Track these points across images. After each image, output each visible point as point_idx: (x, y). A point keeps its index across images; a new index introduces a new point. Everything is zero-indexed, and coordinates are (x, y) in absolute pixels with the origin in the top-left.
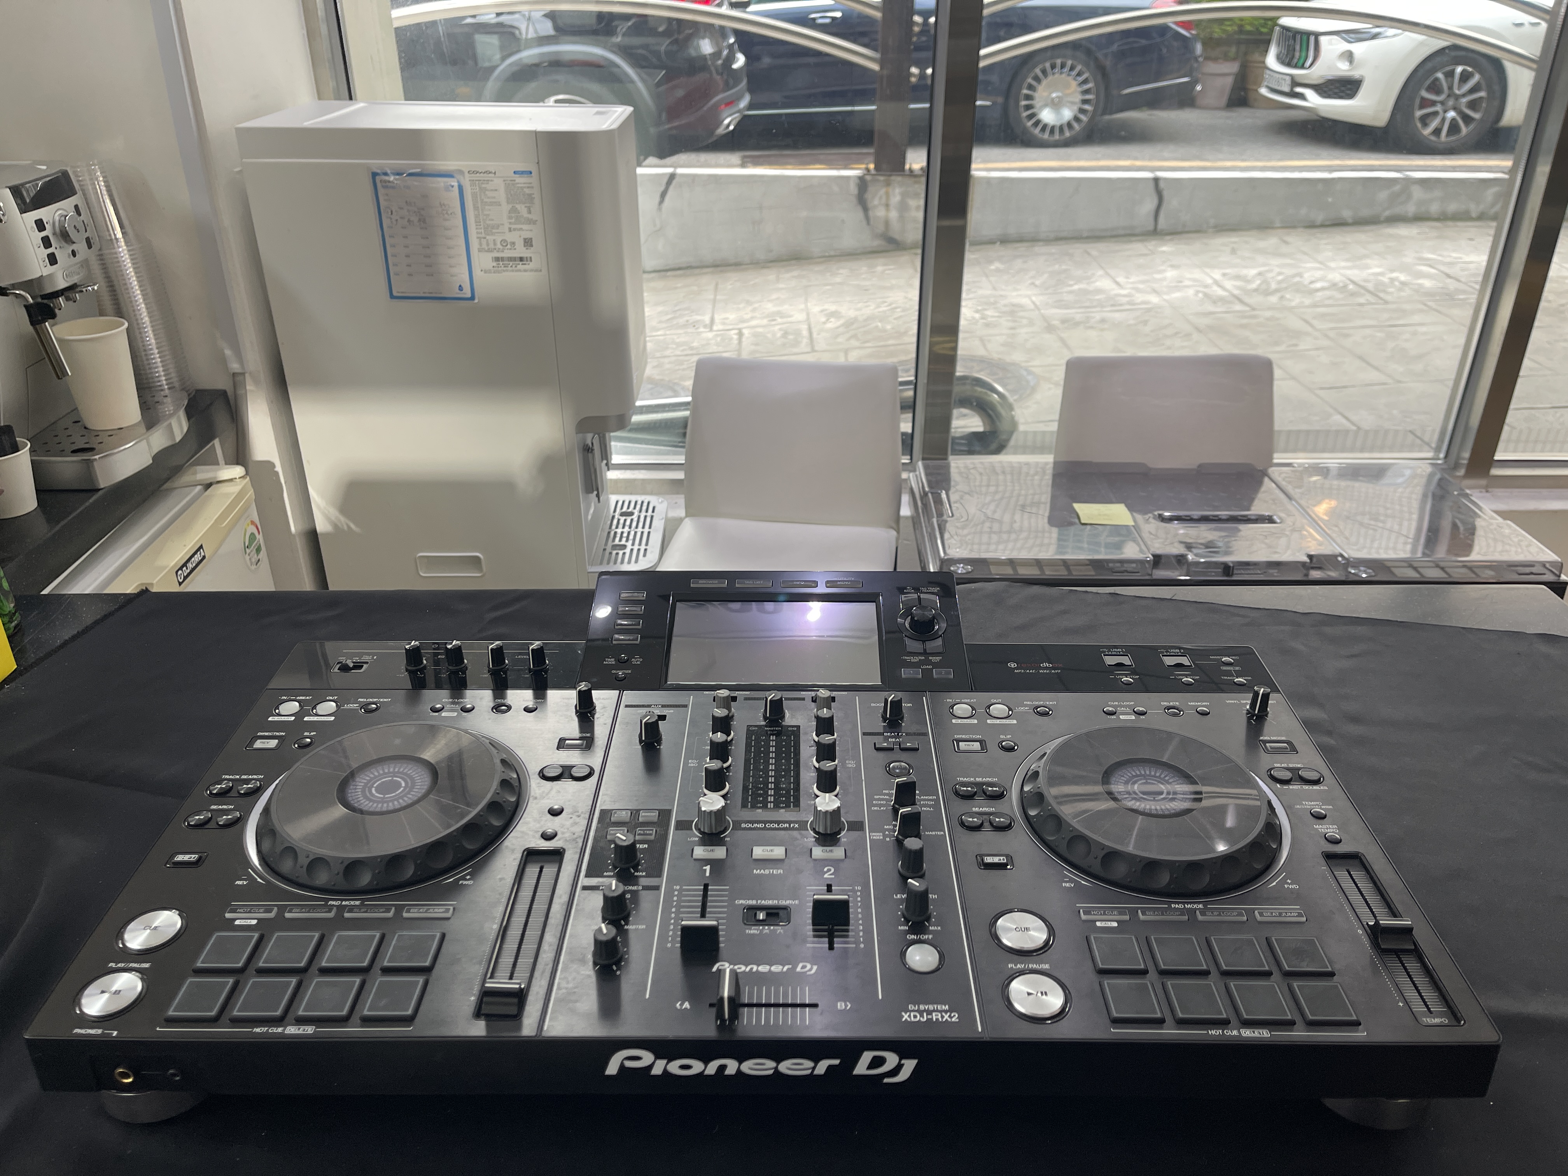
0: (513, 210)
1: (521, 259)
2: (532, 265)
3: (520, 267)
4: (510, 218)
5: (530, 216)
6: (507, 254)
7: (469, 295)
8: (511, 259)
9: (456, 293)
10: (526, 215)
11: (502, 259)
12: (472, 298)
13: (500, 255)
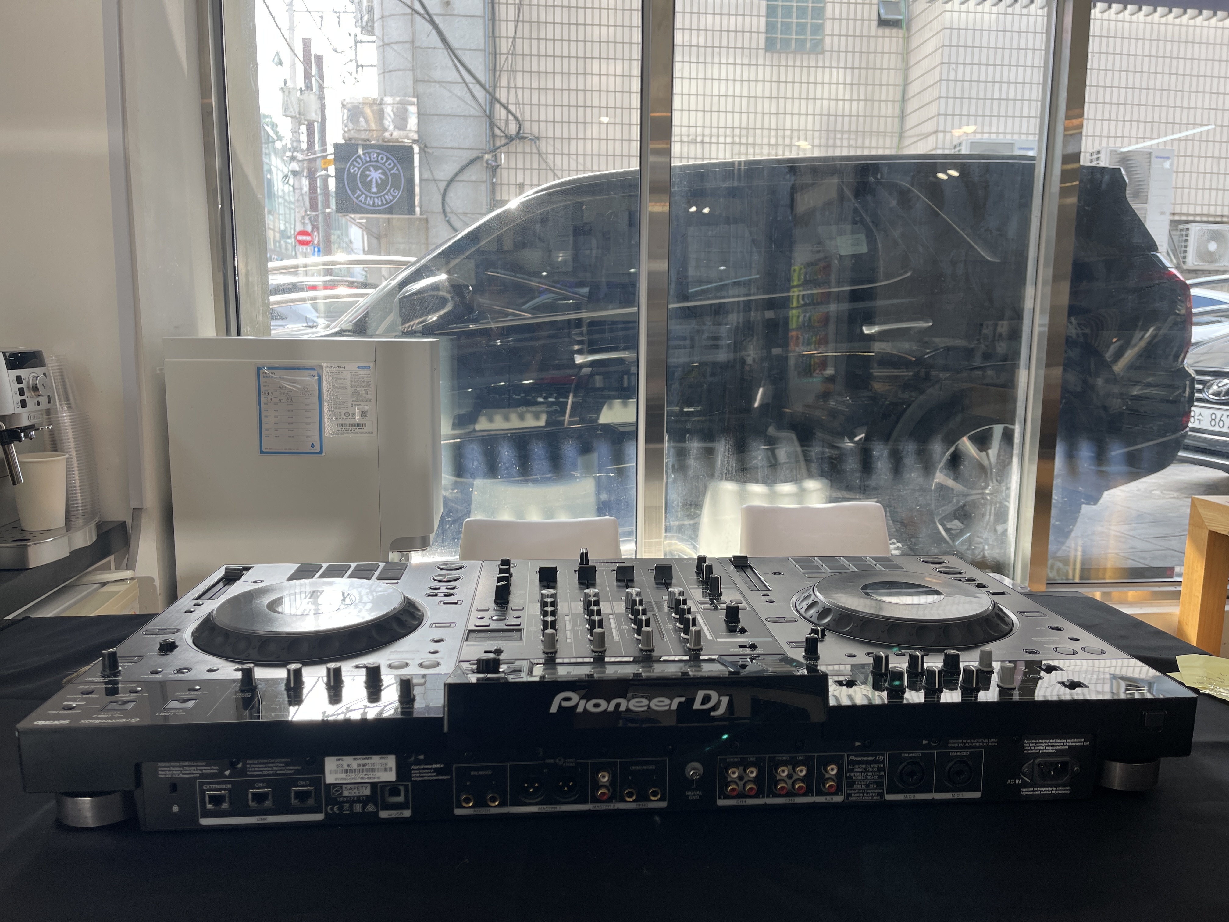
0: (356, 392)
1: (358, 425)
2: (366, 430)
3: (358, 430)
4: (353, 397)
5: (367, 396)
6: (348, 422)
7: (318, 450)
8: (351, 425)
9: (309, 449)
10: (364, 395)
11: (345, 425)
12: (321, 452)
13: (343, 422)
